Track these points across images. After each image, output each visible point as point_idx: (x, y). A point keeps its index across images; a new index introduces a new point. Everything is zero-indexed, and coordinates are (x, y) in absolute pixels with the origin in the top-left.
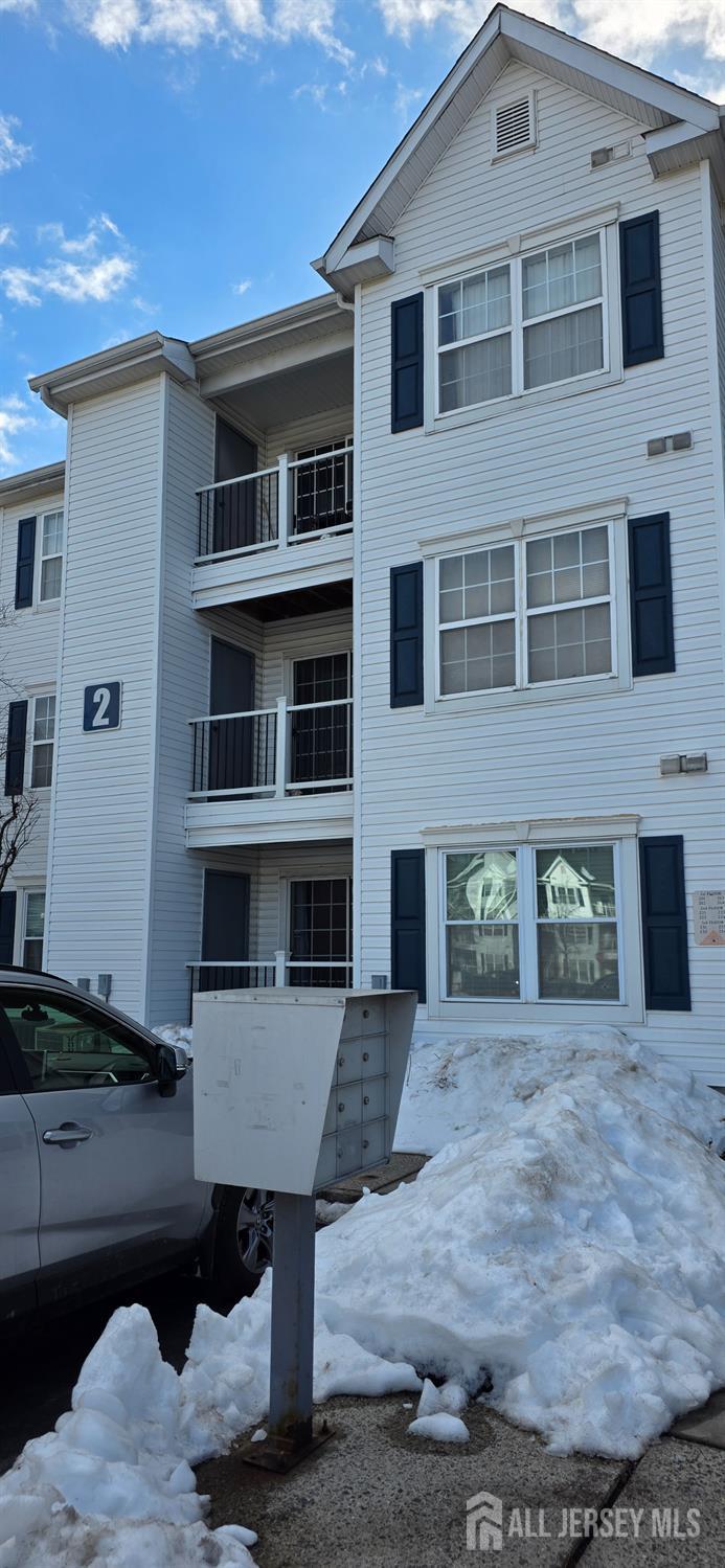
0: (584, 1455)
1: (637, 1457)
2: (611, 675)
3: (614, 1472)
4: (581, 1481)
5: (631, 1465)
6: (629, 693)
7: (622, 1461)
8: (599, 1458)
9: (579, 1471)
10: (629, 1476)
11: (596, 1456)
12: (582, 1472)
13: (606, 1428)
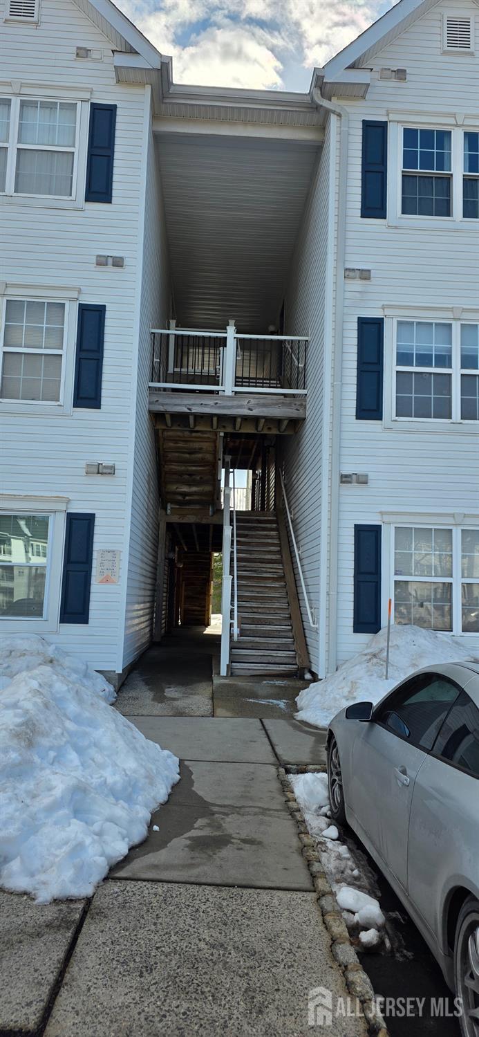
0: (60, 901)
1: (92, 895)
2: (58, 403)
3: (80, 906)
4: (62, 915)
5: (89, 900)
6: (70, 418)
7: (84, 899)
8: (70, 900)
9: (59, 910)
10: (89, 907)
11: (67, 899)
12: (60, 910)
13: (73, 882)
